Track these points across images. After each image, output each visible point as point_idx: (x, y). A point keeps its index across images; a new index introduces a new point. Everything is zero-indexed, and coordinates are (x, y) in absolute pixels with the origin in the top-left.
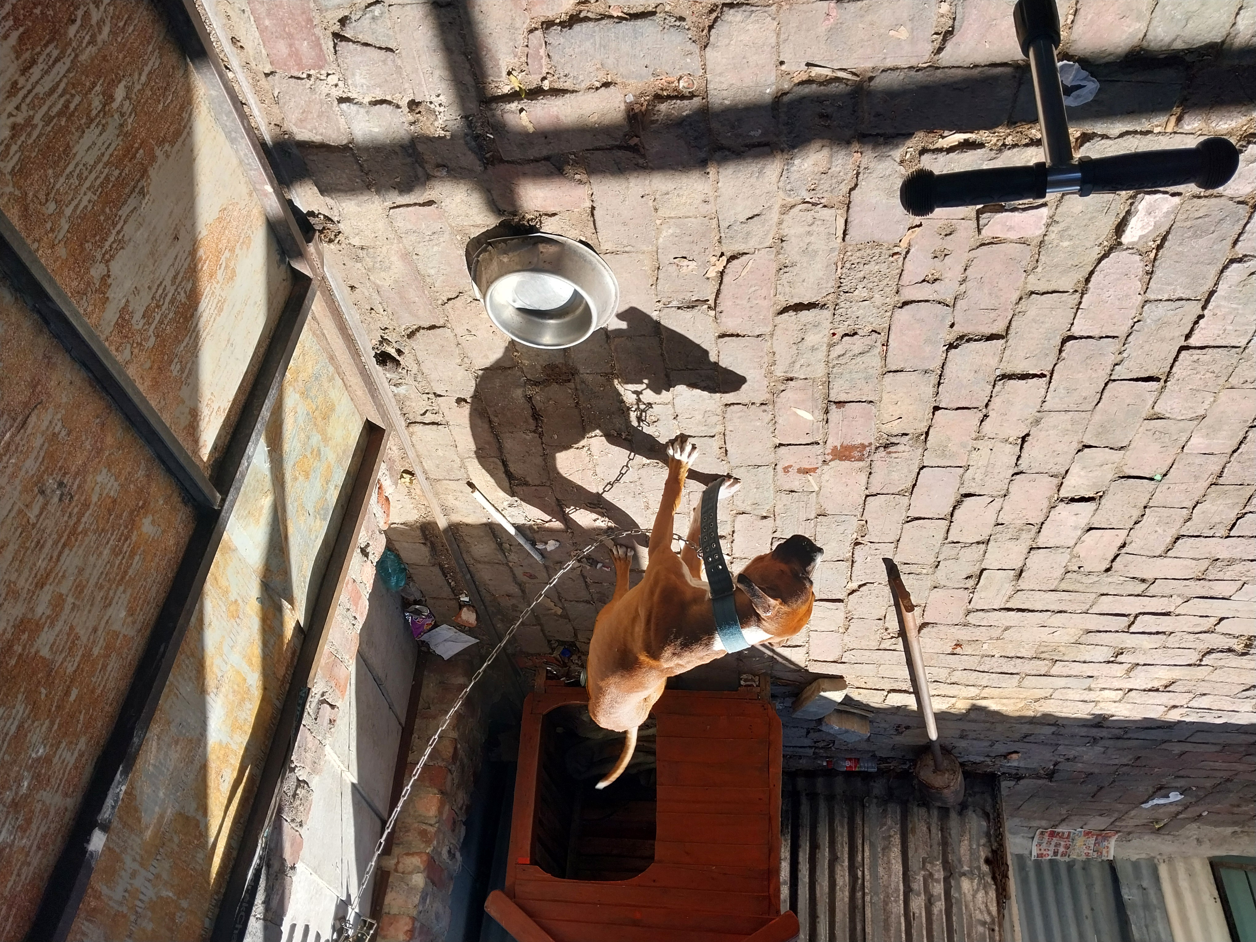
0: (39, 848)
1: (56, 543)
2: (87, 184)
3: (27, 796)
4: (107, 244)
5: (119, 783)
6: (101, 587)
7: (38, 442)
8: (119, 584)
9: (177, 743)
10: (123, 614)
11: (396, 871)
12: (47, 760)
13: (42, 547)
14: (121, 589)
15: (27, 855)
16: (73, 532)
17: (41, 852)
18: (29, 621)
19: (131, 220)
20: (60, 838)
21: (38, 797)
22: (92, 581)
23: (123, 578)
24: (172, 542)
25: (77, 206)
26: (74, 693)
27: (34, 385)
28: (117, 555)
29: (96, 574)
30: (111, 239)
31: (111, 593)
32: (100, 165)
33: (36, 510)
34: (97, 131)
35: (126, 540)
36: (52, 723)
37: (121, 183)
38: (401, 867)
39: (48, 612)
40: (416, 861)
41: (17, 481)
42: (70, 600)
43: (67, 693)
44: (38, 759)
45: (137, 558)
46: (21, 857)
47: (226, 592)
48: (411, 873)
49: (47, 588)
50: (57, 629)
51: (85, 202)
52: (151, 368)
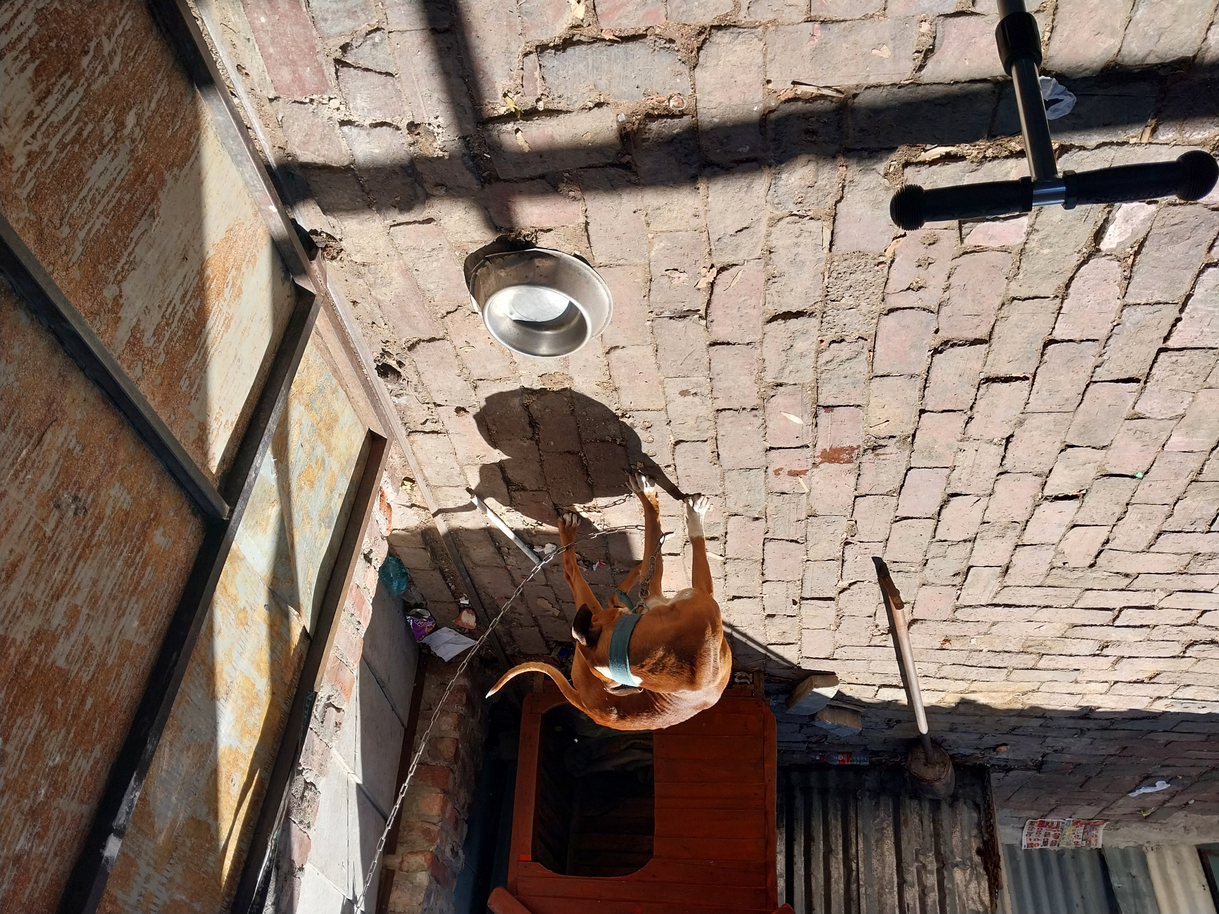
0: (56, 854)
1: (71, 556)
2: (100, 208)
3: (44, 803)
4: (119, 267)
5: (134, 789)
6: (115, 598)
7: (53, 457)
8: (132, 595)
9: (188, 749)
10: (136, 624)
11: (401, 869)
12: (64, 768)
13: (58, 559)
14: (134, 599)
15: (45, 861)
16: (88, 545)
17: (58, 858)
18: (46, 632)
19: (141, 242)
20: (76, 845)
21: (54, 804)
22: (106, 593)
23: (135, 588)
24: (182, 553)
25: (90, 230)
26: (89, 702)
27: (49, 403)
28: (130, 567)
29: (110, 585)
30: (123, 261)
31: (124, 603)
32: (113, 190)
33: (52, 524)
34: (109, 157)
35: (138, 551)
36: (68, 733)
37: (132, 206)
38: (405, 866)
39: (64, 623)
40: (419, 860)
41: (34, 497)
42: (85, 611)
43: (83, 702)
44: (54, 768)
45: (149, 569)
46: (39, 864)
47: (235, 600)
48: (415, 871)
49: (61, 600)
50: (72, 639)
51: (97, 226)
52: (161, 384)
